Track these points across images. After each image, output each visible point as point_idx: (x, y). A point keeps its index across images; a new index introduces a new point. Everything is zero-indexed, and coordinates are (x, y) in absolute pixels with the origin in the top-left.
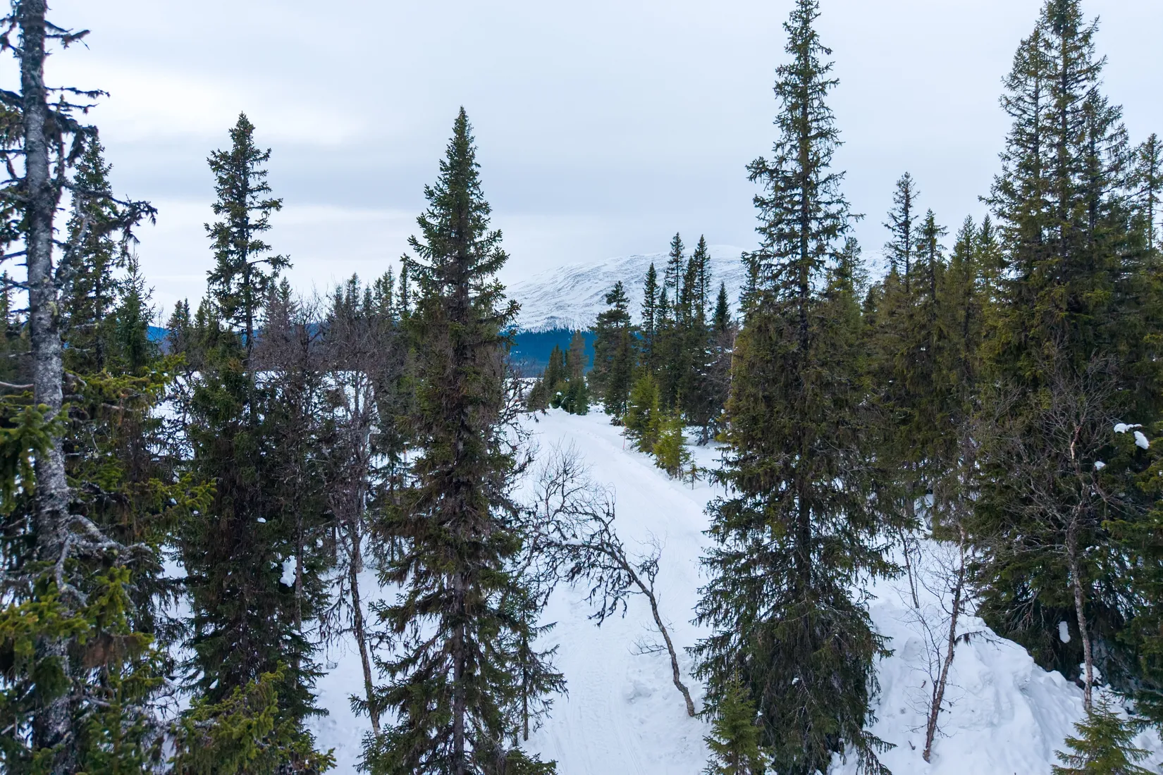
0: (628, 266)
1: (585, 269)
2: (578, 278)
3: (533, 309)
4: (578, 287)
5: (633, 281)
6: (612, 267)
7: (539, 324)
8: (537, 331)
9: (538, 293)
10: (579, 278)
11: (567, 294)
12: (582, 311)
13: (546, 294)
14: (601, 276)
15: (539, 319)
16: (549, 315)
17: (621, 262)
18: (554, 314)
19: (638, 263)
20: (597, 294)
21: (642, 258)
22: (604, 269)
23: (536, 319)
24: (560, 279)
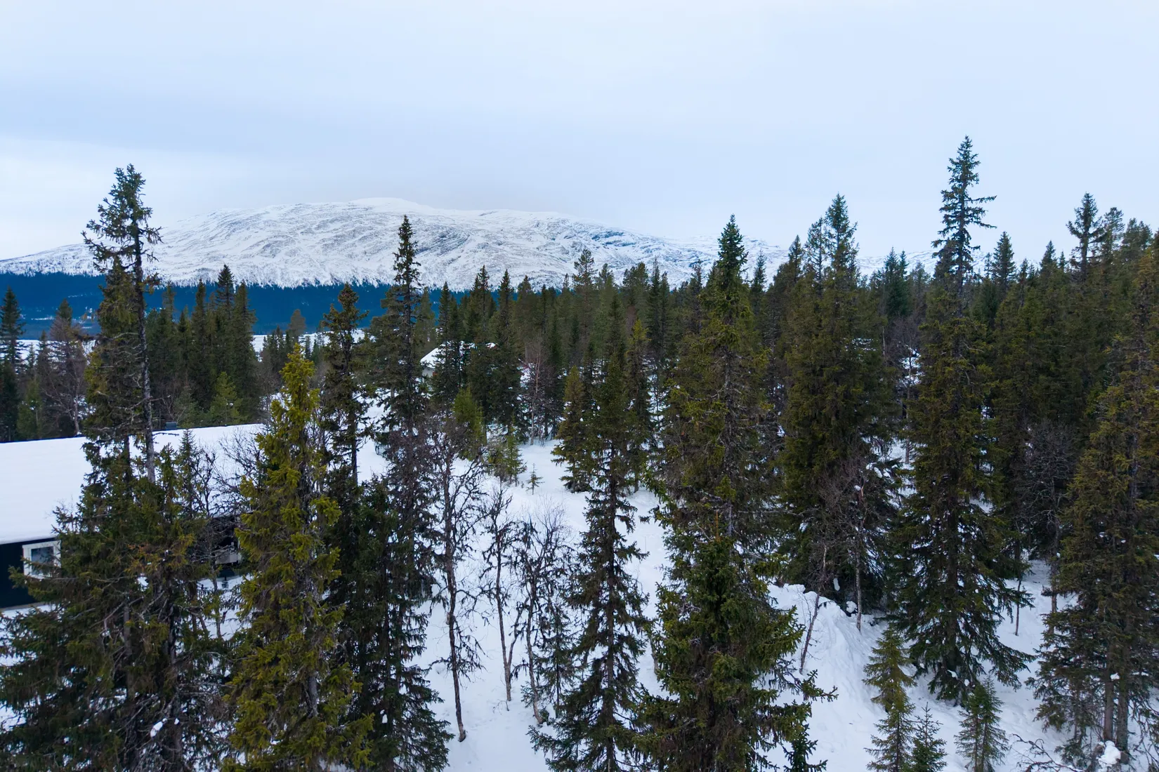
0: (293, 215)
1: (243, 217)
2: (234, 225)
3: (179, 259)
4: (234, 237)
5: (299, 232)
6: (274, 215)
7: (188, 277)
8: (185, 284)
9: (187, 241)
10: (236, 226)
11: (222, 243)
12: (240, 262)
13: (195, 243)
14: (262, 225)
15: (188, 270)
16: (200, 267)
17: (283, 211)
18: (206, 265)
19: (303, 213)
20: (257, 244)
21: (308, 207)
22: (265, 218)
23: (184, 270)
24: (213, 225)
